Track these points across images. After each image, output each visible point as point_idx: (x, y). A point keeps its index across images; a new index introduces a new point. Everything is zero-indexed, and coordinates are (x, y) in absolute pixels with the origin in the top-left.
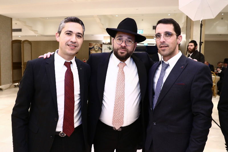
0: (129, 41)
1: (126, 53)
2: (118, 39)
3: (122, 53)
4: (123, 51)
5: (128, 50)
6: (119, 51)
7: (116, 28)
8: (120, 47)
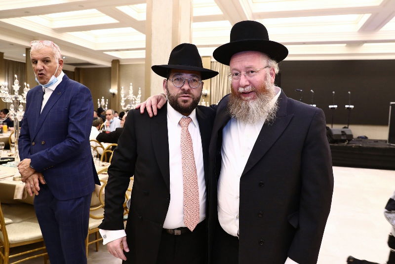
0: (194, 80)
1: (191, 100)
2: (176, 80)
3: (185, 101)
4: (187, 98)
5: (193, 95)
6: (180, 100)
7: (167, 63)
8: (180, 91)
